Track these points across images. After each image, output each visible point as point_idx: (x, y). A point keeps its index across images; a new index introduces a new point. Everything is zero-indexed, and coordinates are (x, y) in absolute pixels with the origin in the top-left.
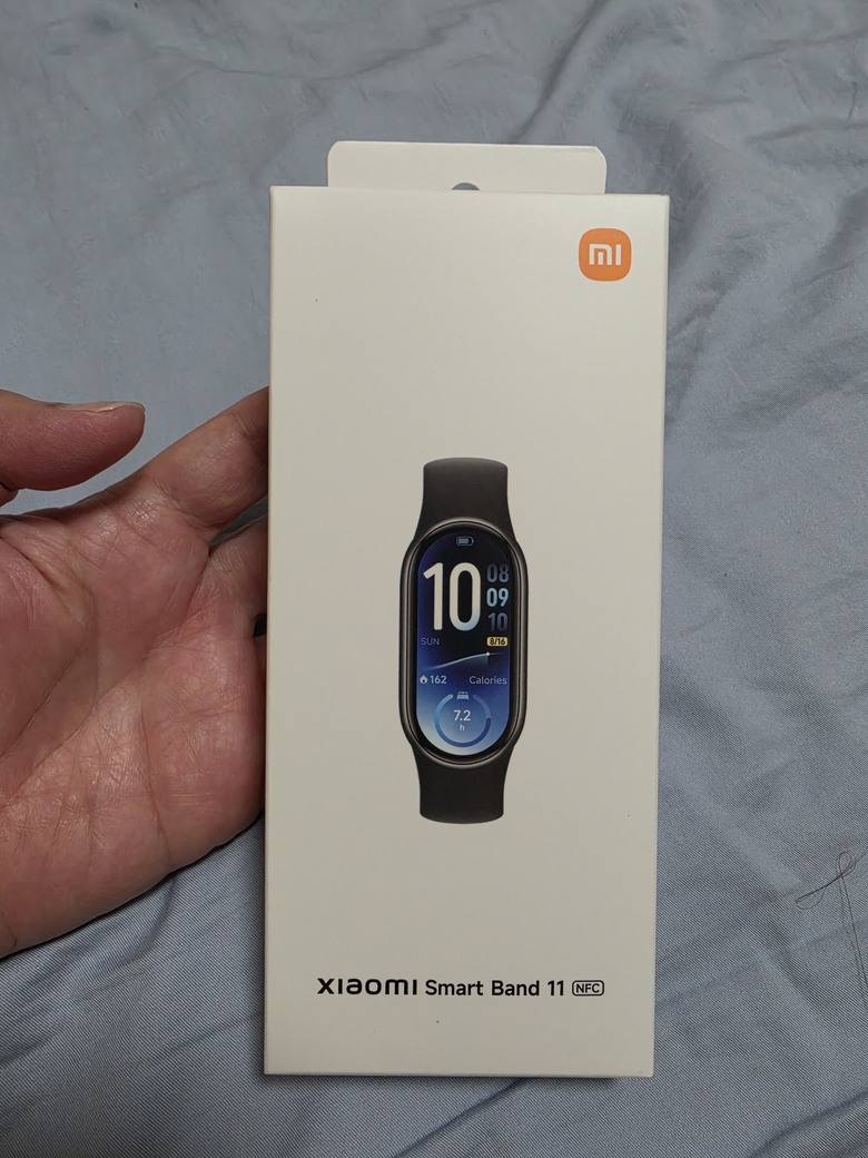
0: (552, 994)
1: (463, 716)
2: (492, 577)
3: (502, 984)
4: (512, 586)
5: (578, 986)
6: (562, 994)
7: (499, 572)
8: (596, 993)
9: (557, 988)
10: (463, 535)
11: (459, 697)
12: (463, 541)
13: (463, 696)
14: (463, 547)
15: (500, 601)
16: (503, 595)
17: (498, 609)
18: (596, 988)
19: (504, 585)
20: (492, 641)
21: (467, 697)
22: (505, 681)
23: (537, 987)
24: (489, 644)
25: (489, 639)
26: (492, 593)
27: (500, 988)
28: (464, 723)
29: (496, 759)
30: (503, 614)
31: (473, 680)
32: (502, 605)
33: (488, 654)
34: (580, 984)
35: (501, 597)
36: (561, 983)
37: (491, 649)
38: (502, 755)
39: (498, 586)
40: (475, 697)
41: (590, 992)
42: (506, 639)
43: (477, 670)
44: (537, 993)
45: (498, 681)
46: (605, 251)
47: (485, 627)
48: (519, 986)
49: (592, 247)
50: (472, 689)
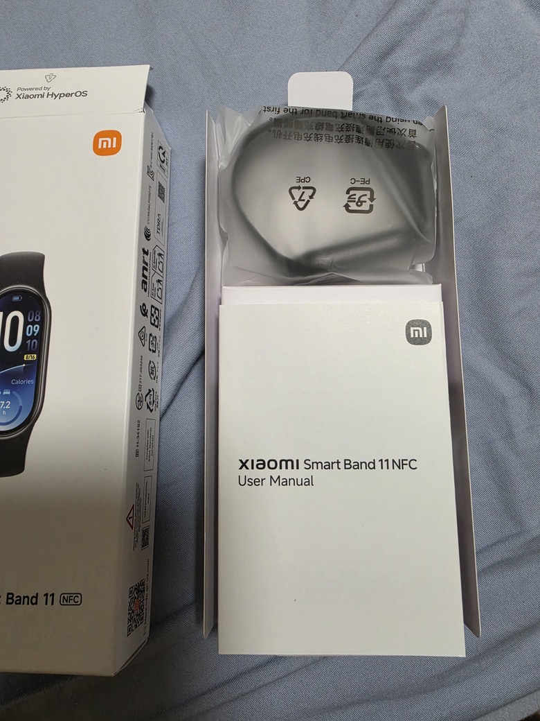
0: (46, 604)
1: (5, 405)
2: (31, 319)
3: (13, 596)
4: (42, 324)
5: (64, 597)
6: (52, 604)
7: (35, 315)
8: (76, 604)
9: (50, 599)
10: (16, 295)
11: (5, 393)
12: (16, 298)
13: (7, 392)
14: (17, 302)
15: (34, 332)
16: (36, 329)
17: (32, 337)
18: (76, 599)
19: (37, 323)
20: (27, 357)
21: (9, 393)
22: (32, 382)
23: (36, 598)
24: (25, 359)
25: (25, 356)
26: (30, 328)
27: (12, 598)
28: (6, 410)
29: (24, 432)
30: (35, 340)
31: (14, 382)
32: (35, 335)
33: (24, 365)
34: (66, 596)
35: (35, 330)
36: (53, 595)
37: (27, 362)
38: (27, 429)
39: (33, 323)
40: (14, 392)
41: (72, 602)
42: (35, 356)
43: (17, 376)
44: (36, 603)
45: (29, 382)
46: (107, 141)
47: (24, 349)
48: (24, 597)
49: (100, 140)
50: (12, 388)
